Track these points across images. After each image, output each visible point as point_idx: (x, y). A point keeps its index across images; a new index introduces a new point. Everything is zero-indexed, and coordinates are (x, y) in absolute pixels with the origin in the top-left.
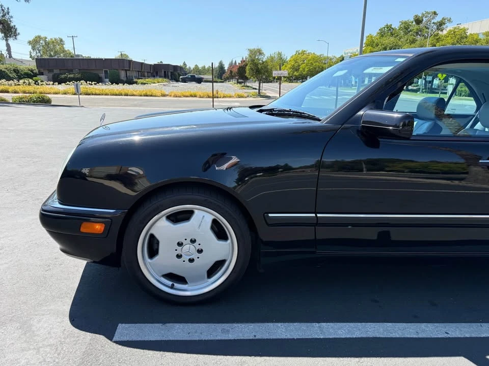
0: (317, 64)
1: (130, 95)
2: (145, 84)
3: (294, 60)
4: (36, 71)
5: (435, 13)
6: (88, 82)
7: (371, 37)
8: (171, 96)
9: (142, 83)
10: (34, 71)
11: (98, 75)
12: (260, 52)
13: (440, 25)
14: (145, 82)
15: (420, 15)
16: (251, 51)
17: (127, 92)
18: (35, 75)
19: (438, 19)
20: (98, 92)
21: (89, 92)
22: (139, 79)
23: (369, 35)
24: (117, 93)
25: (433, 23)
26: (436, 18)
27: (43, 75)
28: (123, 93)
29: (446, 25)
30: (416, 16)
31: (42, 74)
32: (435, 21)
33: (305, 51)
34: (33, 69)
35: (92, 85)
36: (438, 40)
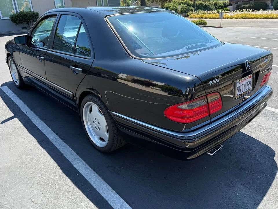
1: (274, 18)
4: (228, 4)
6: (248, 10)
11: (266, 3)
17: (272, 16)
18: (226, 6)
20: (252, 16)
21: (246, 16)
24: (265, 16)
27: (231, 6)
28: (269, 17)
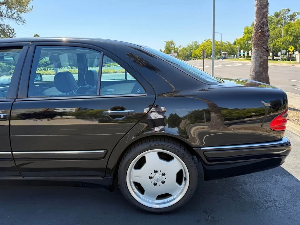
0: (217, 47)
2: (109, 66)
3: (203, 45)
4: (49, 62)
5: (289, 10)
7: (248, 28)
8: (119, 72)
9: (107, 66)
10: (48, 63)
12: (172, 43)
13: (292, 17)
14: (109, 65)
15: (279, 12)
16: (167, 43)
18: (48, 64)
19: (291, 13)
22: (106, 63)
23: (246, 27)
25: (288, 16)
26: (289, 13)
29: (297, 17)
30: (276, 13)
31: (51, 63)
32: (289, 15)
33: (210, 40)
34: (47, 61)
35: (74, 68)
36: (290, 26)
